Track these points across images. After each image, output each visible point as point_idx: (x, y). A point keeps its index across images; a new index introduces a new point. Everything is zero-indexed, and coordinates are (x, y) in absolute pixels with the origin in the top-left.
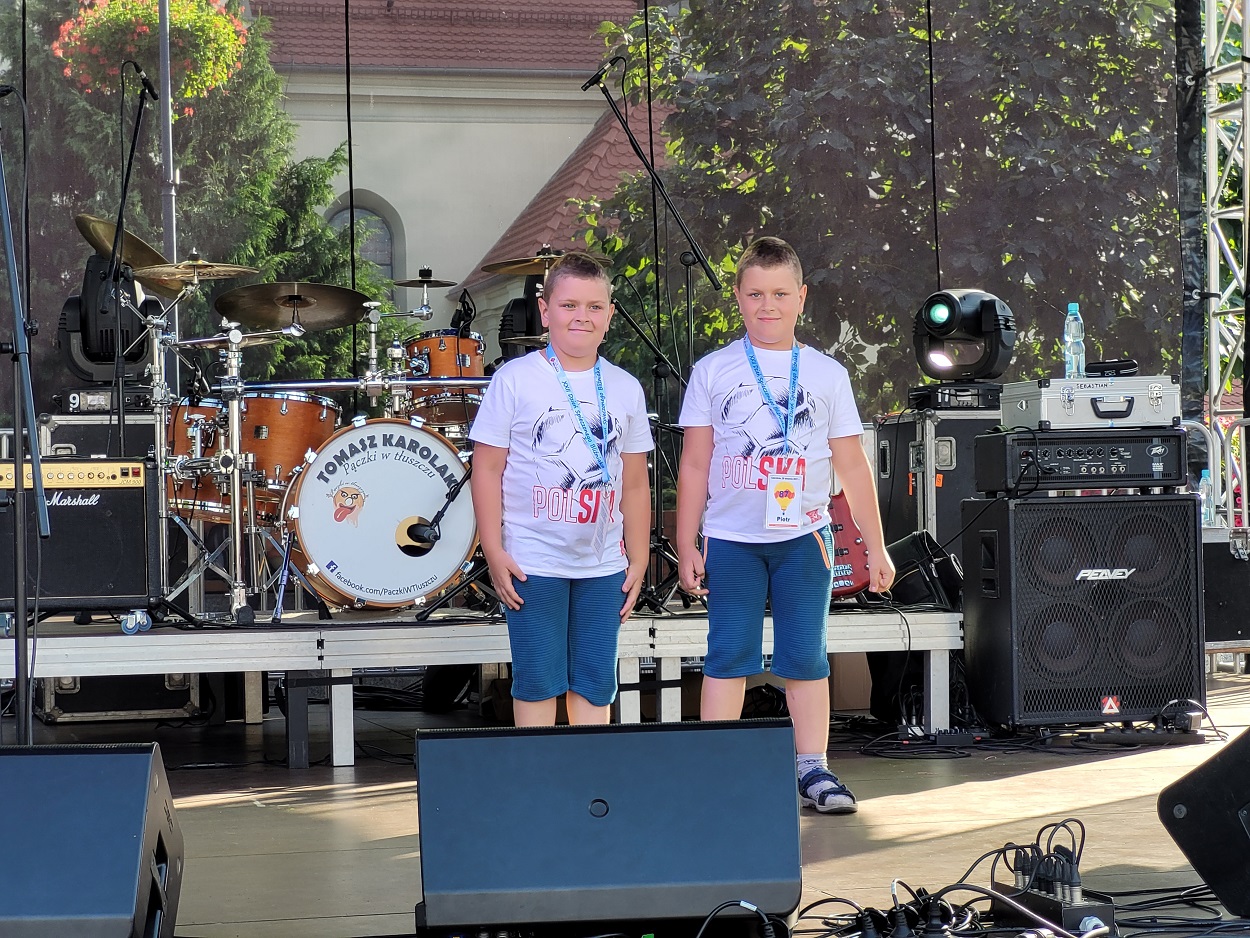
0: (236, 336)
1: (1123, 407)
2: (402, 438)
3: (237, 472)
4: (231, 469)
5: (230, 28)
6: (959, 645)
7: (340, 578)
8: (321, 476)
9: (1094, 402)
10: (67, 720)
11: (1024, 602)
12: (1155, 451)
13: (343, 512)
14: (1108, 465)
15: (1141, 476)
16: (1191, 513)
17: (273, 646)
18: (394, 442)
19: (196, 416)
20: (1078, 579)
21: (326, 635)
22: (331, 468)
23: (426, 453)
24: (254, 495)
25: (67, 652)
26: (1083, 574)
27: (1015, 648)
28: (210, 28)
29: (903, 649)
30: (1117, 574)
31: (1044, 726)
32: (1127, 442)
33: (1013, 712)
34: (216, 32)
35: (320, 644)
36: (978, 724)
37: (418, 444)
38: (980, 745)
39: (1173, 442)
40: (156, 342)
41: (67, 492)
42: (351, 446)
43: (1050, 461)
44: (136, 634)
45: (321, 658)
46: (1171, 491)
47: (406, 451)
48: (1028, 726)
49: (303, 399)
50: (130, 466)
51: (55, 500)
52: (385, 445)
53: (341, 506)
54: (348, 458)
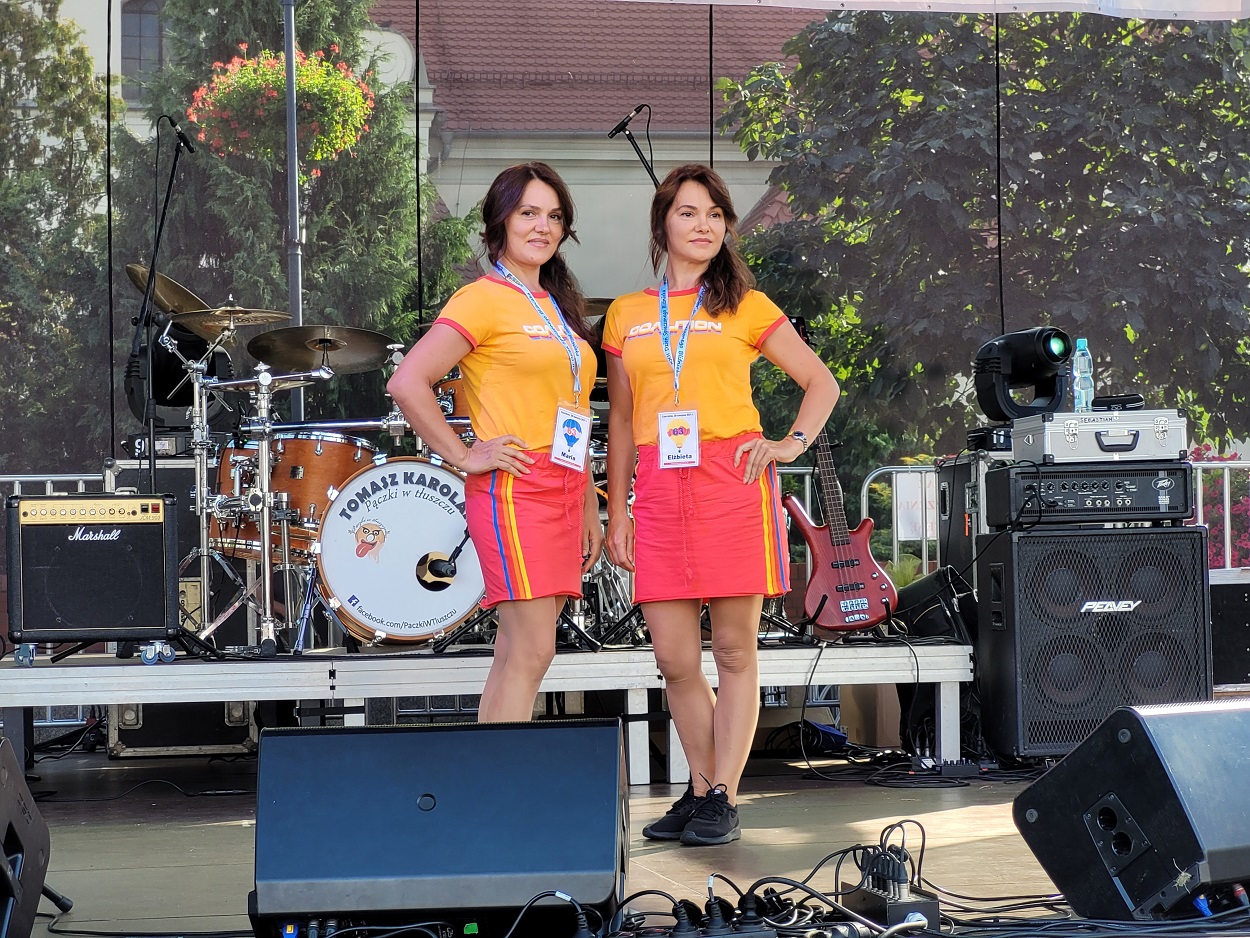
0: (265, 379)
1: (1129, 441)
2: (422, 476)
3: (266, 510)
4: (260, 506)
5: (358, 91)
6: (969, 677)
7: (361, 612)
8: (343, 513)
9: (1098, 435)
10: (129, 754)
11: (1029, 633)
12: (1161, 484)
13: (364, 548)
14: (1113, 498)
15: (1146, 509)
16: (1197, 546)
17: (286, 676)
18: (415, 479)
19: (240, 458)
20: (1083, 611)
21: (337, 665)
22: (353, 505)
23: (445, 490)
24: (288, 534)
25: (86, 681)
26: (1087, 606)
27: (1020, 679)
28: (338, 92)
29: (912, 681)
30: (1123, 606)
31: (1051, 757)
32: (1132, 475)
33: (1018, 743)
34: (344, 96)
35: (332, 674)
36: (988, 756)
37: (438, 482)
38: (985, 776)
39: (1180, 474)
40: (197, 387)
41: (89, 527)
42: (373, 484)
43: (1055, 494)
44: (155, 664)
45: (333, 688)
46: (1178, 524)
47: (426, 488)
48: (1034, 758)
49: (339, 440)
50: (150, 502)
51: (77, 535)
52: (406, 482)
53: (363, 542)
54: (369, 496)
